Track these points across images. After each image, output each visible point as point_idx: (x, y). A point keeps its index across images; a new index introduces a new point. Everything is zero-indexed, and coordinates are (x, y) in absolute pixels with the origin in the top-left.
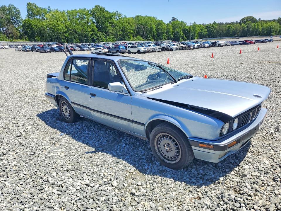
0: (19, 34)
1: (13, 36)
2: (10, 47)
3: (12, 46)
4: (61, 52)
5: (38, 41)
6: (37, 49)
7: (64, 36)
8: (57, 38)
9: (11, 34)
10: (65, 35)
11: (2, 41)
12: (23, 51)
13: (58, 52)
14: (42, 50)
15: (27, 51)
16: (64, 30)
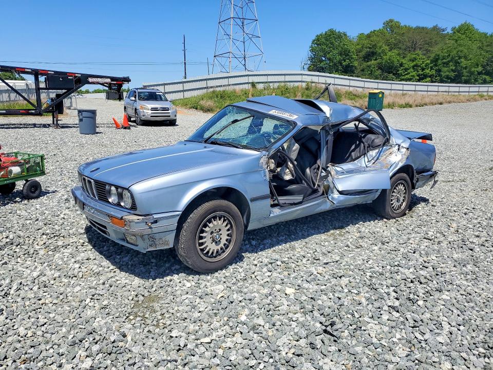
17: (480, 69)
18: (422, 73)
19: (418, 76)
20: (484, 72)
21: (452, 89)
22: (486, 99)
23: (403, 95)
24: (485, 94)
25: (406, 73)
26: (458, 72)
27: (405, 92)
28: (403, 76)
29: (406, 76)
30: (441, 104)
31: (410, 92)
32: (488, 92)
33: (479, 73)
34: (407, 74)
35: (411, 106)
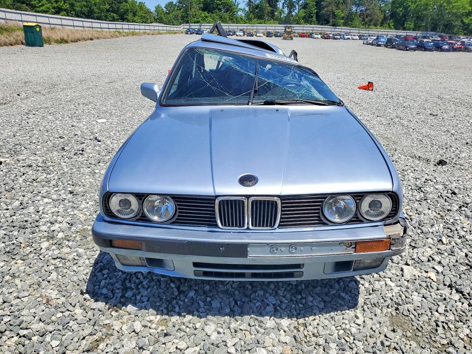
0: (382, 16)
1: (371, 21)
2: (361, 37)
3: (364, 36)
4: (436, 50)
5: (409, 29)
6: (394, 44)
7: (462, 21)
8: (446, 26)
9: (368, 17)
10: (464, 19)
11: (353, 27)
12: (373, 45)
13: (430, 50)
14: (402, 45)
15: (380, 45)
16: (465, 8)
17: (107, 7)
18: (56, 6)
19: (54, 8)
20: (111, 9)
21: (95, 25)
22: (124, 36)
23: (52, 29)
24: (121, 30)
25: (40, 4)
26: (90, 8)
27: (52, 26)
28: (38, 7)
29: (41, 8)
30: (91, 39)
31: (58, 26)
32: (122, 29)
33: (108, 11)
34: (42, 6)
35: (66, 42)
